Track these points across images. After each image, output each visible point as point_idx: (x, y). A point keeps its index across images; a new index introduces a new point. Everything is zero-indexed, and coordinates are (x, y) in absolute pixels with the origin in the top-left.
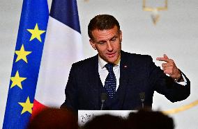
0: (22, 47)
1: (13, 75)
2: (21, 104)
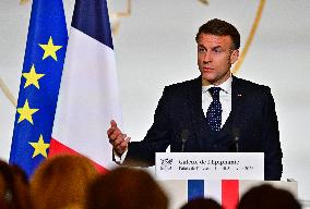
0: (33, 68)
1: (21, 105)
2: (33, 144)
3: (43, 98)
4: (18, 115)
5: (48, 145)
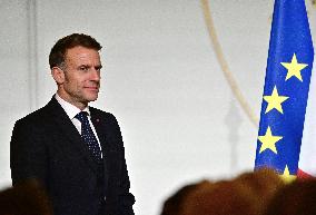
0: (275, 90)
1: (262, 132)
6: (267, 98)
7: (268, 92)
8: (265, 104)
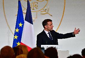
1: (15, 36)
2: (17, 43)
3: (19, 34)
4: (14, 38)
5: (20, 44)
6: (16, 30)
7: (16, 29)
8: (15, 31)
